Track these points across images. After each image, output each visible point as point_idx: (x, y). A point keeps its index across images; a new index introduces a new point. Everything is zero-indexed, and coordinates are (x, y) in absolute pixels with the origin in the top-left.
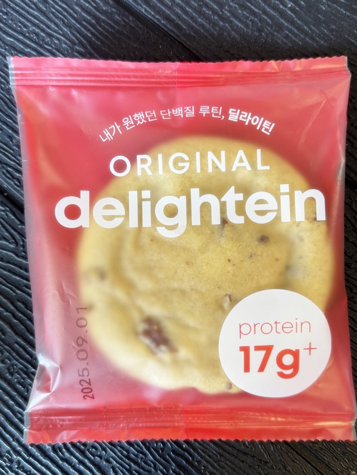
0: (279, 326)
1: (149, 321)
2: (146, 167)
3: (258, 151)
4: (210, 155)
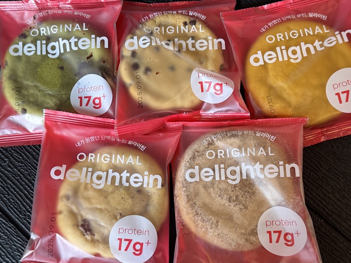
0: (136, 231)
1: (85, 221)
2: (92, 158)
3: (138, 157)
4: (118, 156)
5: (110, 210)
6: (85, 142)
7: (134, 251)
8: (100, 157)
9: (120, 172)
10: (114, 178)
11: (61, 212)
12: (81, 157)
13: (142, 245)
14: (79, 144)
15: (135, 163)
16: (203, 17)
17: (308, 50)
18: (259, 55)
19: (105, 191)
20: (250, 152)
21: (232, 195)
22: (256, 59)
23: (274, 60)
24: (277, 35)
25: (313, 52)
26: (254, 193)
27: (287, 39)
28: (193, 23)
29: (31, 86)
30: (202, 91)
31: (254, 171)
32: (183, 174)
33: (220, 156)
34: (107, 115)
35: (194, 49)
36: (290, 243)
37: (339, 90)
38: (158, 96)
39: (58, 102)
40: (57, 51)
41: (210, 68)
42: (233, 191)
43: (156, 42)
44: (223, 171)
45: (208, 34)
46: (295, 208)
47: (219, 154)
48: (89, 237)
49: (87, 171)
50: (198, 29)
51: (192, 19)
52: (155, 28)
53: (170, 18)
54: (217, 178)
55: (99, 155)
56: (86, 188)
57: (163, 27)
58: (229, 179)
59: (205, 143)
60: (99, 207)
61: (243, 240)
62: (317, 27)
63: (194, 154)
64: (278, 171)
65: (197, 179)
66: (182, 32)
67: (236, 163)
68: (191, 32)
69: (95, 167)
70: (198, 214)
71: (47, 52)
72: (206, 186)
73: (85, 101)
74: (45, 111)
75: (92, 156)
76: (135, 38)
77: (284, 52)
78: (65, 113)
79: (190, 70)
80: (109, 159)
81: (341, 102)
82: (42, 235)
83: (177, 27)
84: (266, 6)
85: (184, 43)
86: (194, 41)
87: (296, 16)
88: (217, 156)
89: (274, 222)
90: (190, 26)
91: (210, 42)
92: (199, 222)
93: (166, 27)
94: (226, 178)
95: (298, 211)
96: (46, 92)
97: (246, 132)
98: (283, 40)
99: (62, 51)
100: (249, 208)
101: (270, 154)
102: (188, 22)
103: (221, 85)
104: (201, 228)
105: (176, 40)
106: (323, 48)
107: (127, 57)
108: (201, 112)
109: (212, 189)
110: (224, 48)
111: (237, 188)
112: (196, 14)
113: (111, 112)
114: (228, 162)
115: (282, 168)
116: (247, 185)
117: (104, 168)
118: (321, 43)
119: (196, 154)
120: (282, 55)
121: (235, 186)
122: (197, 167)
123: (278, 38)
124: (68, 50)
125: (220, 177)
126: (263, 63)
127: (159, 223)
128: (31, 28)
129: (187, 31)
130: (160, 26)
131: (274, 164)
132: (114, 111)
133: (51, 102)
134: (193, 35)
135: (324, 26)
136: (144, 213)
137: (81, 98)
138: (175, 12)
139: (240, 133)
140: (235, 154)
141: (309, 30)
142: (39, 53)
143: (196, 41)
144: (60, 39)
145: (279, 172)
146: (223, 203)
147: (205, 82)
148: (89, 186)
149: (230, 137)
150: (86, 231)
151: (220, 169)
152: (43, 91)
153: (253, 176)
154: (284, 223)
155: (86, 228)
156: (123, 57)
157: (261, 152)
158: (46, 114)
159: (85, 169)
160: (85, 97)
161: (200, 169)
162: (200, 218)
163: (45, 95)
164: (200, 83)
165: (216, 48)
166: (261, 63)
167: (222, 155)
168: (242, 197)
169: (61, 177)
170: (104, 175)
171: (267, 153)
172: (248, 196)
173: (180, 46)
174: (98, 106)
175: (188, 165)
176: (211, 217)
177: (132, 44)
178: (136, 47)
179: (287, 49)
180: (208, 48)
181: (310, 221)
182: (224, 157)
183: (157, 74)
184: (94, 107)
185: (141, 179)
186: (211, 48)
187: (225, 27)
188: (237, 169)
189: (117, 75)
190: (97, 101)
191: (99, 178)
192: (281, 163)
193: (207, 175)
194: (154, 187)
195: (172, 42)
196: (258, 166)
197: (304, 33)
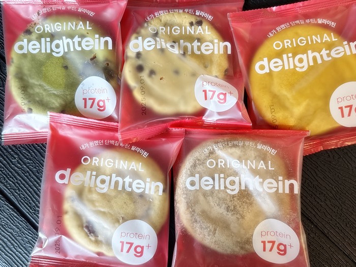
0: (137, 235)
2: (96, 162)
3: (141, 163)
4: (122, 162)
5: (113, 213)
6: (90, 146)
7: (135, 253)
8: (104, 161)
9: (123, 177)
10: (117, 183)
11: (66, 213)
12: (86, 160)
13: (142, 248)
14: (83, 147)
15: (138, 169)
16: (210, 18)
17: (315, 59)
18: (265, 62)
19: (108, 195)
20: (250, 164)
21: (230, 205)
22: (262, 66)
23: (280, 68)
24: (285, 41)
25: (319, 61)
26: (251, 204)
27: (295, 46)
28: (199, 23)
29: (37, 85)
30: (206, 98)
31: (253, 183)
32: (184, 181)
34: (110, 119)
35: (199, 53)
36: (283, 252)
37: (343, 104)
38: (162, 101)
39: (63, 103)
40: (61, 50)
41: (214, 73)
42: (231, 201)
43: (161, 44)
44: (222, 180)
45: (214, 37)
46: (291, 224)
47: (219, 164)
48: (93, 239)
49: (91, 175)
50: (204, 30)
51: (199, 19)
52: (160, 28)
53: (176, 17)
54: (217, 188)
55: (102, 159)
56: (90, 190)
57: (169, 27)
58: (228, 189)
59: (206, 151)
60: (102, 210)
61: (238, 248)
62: (325, 35)
63: (195, 162)
64: (277, 186)
65: (197, 187)
66: (188, 33)
67: (236, 174)
68: (197, 33)
69: (98, 171)
70: (196, 222)
71: (52, 50)
72: (205, 194)
73: (89, 103)
74: (49, 113)
75: (96, 160)
76: (140, 38)
77: (291, 59)
78: (69, 116)
79: (194, 75)
80: (112, 164)
81: (343, 116)
82: (49, 236)
83: (183, 27)
84: (274, 8)
85: (189, 45)
86: (199, 44)
87: (305, 21)
88: (217, 164)
89: (269, 233)
90: (197, 27)
91: (216, 45)
92: (197, 228)
93: (171, 26)
94: (225, 187)
95: (294, 226)
96: (51, 92)
97: (247, 143)
98: (290, 46)
99: (66, 50)
100: (246, 218)
101: (270, 168)
102: (194, 23)
103: (225, 95)
104: (199, 235)
105: (182, 41)
106: (330, 58)
107: (131, 58)
108: (204, 118)
109: (211, 198)
110: (229, 52)
111: (235, 199)
112: (202, 14)
113: (115, 116)
114: (227, 172)
115: (281, 183)
116: (245, 195)
117: (108, 172)
118: (328, 52)
119: (197, 162)
120: (289, 62)
121: (233, 196)
122: (197, 175)
123: (286, 44)
124: (72, 49)
125: (220, 186)
126: (268, 71)
127: (159, 227)
128: (35, 24)
129: (193, 33)
130: (165, 25)
131: (273, 179)
132: (118, 115)
133: (56, 103)
134: (199, 37)
135: (332, 34)
136: (145, 217)
137: (85, 99)
138: (181, 11)
139: (241, 144)
140: (235, 164)
141: (316, 40)
142: (43, 51)
143: (202, 43)
144: (64, 38)
145: (278, 188)
146: (221, 212)
147: (209, 91)
148: (93, 189)
149: (231, 147)
150: (90, 233)
151: (220, 178)
152: (48, 91)
153: (251, 188)
154: (278, 235)
155: (89, 230)
156: (127, 57)
157: (261, 165)
158: (51, 115)
159: (89, 173)
160: (90, 99)
161: (201, 178)
162: (198, 225)
163: (50, 95)
164: (204, 91)
165: (222, 52)
166: (267, 70)
167: (222, 164)
168: (240, 207)
169: (65, 181)
170: (107, 179)
171: (267, 167)
172: (246, 207)
173: (185, 49)
174: (103, 108)
175: (189, 173)
176: (209, 225)
177: (136, 46)
178: (140, 49)
179: (294, 57)
180: (213, 52)
181: (303, 237)
182: (224, 167)
183: (161, 79)
184: (99, 110)
185: (143, 185)
186: (216, 52)
187: (232, 29)
188: (237, 179)
189: (121, 77)
190: (101, 104)
191: (103, 182)
192: (281, 178)
193: (207, 183)
194: (155, 192)
195: (177, 44)
196: (258, 179)
197: (312, 41)
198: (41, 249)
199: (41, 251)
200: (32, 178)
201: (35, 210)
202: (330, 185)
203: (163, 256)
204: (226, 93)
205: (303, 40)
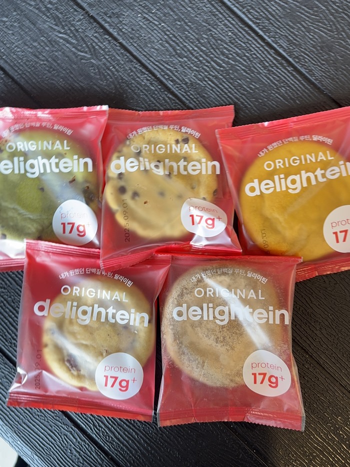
0: (122, 369)
1: (70, 356)
2: (77, 292)
3: (124, 293)
4: (104, 292)
5: (96, 346)
6: (69, 274)
7: (120, 387)
8: (86, 291)
9: (106, 308)
10: (99, 314)
11: (46, 346)
12: (66, 289)
13: (128, 382)
14: (63, 276)
15: (121, 300)
16: (198, 135)
17: (308, 179)
18: (255, 183)
19: (91, 327)
20: (240, 294)
21: (219, 336)
22: (253, 188)
23: (272, 190)
24: (277, 161)
25: (314, 182)
26: (241, 334)
27: (287, 166)
28: (186, 141)
29: (10, 209)
30: (193, 224)
31: (242, 312)
32: (171, 311)
33: (209, 294)
34: (91, 245)
35: (185, 173)
36: (274, 384)
37: (337, 229)
38: (146, 224)
39: (40, 228)
40: (36, 170)
41: (202, 195)
42: (220, 332)
43: (145, 165)
44: (211, 310)
45: (202, 156)
46: (282, 355)
47: (208, 293)
48: (75, 373)
49: (72, 306)
50: (191, 149)
51: (185, 136)
52: (144, 146)
53: (161, 133)
54: (205, 318)
55: (83, 289)
56: (71, 322)
57: (153, 146)
58: (217, 319)
59: (194, 279)
60: (84, 342)
61: (228, 380)
62: (321, 154)
63: (183, 291)
64: (267, 317)
65: (184, 318)
66: (173, 152)
67: (225, 303)
68: (183, 152)
69: (79, 301)
70: (184, 354)
71: (26, 171)
72: (193, 325)
73: (68, 228)
74: (25, 241)
75: (76, 290)
76: (122, 158)
77: (283, 181)
78: (47, 243)
79: (181, 198)
80: (94, 294)
81: (338, 241)
82: (28, 371)
83: (169, 146)
84: (266, 124)
85: (175, 165)
86: (186, 163)
87: (299, 138)
88: (205, 293)
89: (260, 365)
90: (183, 144)
91: (204, 165)
92: (185, 361)
93: (156, 144)
94: (214, 317)
95: (285, 358)
96: (27, 216)
97: (237, 271)
98: (282, 167)
99: (42, 171)
100: (236, 349)
101: (260, 298)
102: (180, 140)
103: (213, 220)
104: (187, 367)
105: (167, 161)
106: (325, 180)
107: (113, 179)
108: (191, 243)
109: (199, 329)
110: (218, 172)
111: (224, 329)
112: (189, 131)
113: (96, 242)
114: (216, 302)
115: (271, 313)
116: (235, 326)
117: (90, 302)
118: (323, 172)
119: (185, 291)
120: (280, 184)
121: (223, 327)
122: (185, 305)
123: (278, 165)
124: (48, 171)
125: (208, 316)
126: (259, 194)
127: (145, 360)
128: (6, 141)
129: (178, 151)
130: (149, 143)
131: (264, 309)
132: (99, 240)
133: (33, 228)
134: (185, 155)
135: (328, 152)
136: (130, 350)
137: (64, 224)
138: (166, 128)
139: (231, 272)
140: (224, 293)
141: (310, 160)
142: (16, 171)
143: (188, 163)
144: (40, 158)
145: (268, 318)
146: (210, 343)
147: (197, 216)
148: (74, 321)
149: (220, 275)
150: (72, 367)
151: (208, 308)
152: (24, 215)
153: (241, 318)
154: (269, 366)
155: (71, 364)
156: (109, 178)
157: (252, 294)
158: (27, 242)
159: (69, 303)
160: (69, 224)
161: (188, 308)
162: (186, 357)
163: (25, 219)
164: (191, 216)
165: (210, 172)
166: (257, 193)
167: (211, 293)
168: (230, 338)
169: (45, 313)
170: (89, 309)
171: (257, 296)
172: (236, 338)
173: (171, 168)
174: (82, 234)
175: (176, 303)
176: (197, 357)
177: (118, 167)
178: (122, 170)
179: (286, 178)
180: (201, 172)
181: (295, 369)
182: (213, 296)
183: (145, 203)
184: (79, 235)
185: (127, 316)
186: (204, 172)
187: (221, 148)
188: (226, 309)
189: (102, 200)
190: (81, 229)
191: (85, 313)
192: (271, 308)
193: (195, 314)
194: (140, 323)
195: (162, 163)
196: (247, 310)
197: (306, 160)
198: (19, 385)
199: (19, 387)
200: (8, 308)
201: (11, 343)
202: (326, 313)
203: (150, 389)
204: (214, 219)
205: (296, 160)
